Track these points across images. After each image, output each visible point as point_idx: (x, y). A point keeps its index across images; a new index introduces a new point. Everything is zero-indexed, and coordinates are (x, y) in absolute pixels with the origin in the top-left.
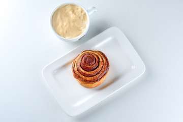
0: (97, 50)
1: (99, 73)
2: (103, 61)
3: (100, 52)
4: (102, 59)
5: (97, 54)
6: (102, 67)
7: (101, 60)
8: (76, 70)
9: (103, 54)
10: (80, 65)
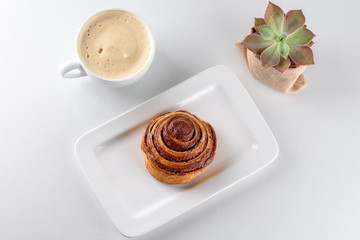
0: (207, 121)
1: (187, 161)
2: (206, 144)
3: (209, 126)
4: (207, 140)
5: (202, 127)
6: (200, 153)
7: (203, 139)
8: (150, 135)
9: (212, 132)
10: (162, 131)
